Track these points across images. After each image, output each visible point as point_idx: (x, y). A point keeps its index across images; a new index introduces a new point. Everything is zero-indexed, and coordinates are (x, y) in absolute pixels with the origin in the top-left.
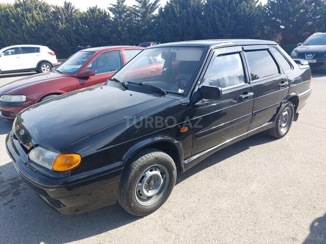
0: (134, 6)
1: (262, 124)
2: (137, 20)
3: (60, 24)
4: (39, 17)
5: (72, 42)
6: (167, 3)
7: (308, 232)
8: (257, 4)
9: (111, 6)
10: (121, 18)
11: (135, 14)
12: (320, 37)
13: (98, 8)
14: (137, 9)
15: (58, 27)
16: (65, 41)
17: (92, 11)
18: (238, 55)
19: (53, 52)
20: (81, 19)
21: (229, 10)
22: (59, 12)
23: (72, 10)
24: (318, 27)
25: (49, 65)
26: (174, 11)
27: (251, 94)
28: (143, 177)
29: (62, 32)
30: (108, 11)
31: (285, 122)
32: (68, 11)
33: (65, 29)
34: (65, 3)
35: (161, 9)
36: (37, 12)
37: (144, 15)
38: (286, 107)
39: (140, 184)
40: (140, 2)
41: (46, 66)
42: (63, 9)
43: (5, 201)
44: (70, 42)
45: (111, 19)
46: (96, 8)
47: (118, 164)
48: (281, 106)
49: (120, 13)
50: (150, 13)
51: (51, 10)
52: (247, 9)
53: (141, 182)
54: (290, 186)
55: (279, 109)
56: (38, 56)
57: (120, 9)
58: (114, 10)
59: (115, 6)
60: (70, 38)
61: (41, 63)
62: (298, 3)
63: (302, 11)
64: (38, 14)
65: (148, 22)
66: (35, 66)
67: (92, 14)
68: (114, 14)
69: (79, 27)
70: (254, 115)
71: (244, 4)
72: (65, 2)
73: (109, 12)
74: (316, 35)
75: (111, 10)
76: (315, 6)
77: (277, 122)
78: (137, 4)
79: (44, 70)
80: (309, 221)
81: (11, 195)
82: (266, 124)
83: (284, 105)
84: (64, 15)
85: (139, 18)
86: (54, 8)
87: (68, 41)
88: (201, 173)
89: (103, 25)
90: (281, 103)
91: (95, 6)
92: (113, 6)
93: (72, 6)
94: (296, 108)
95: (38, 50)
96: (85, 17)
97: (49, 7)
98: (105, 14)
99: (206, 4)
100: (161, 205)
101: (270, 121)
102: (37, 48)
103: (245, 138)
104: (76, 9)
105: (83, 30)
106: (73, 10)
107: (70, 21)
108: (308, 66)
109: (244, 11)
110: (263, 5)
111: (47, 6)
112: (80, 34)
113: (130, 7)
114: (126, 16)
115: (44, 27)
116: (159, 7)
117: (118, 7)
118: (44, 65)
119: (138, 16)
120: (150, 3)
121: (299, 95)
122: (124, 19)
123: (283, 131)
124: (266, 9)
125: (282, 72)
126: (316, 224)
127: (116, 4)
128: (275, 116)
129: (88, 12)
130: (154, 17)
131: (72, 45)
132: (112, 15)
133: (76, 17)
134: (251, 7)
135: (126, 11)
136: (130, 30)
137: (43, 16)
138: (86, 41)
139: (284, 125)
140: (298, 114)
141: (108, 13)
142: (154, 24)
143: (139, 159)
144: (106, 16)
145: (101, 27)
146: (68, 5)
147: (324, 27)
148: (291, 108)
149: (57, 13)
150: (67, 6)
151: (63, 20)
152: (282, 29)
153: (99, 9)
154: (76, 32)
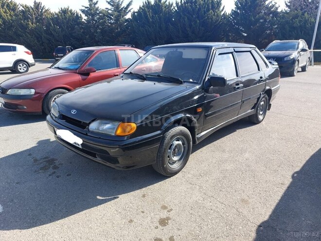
0: (107, 9)
1: (247, 111)
2: (110, 23)
3: (30, 23)
4: (7, 15)
5: (43, 43)
6: (140, 7)
7: (291, 180)
8: (222, 13)
9: (84, 8)
10: (93, 20)
11: (108, 17)
12: (279, 44)
13: (70, 9)
14: (110, 12)
15: (28, 27)
16: (36, 41)
17: (64, 12)
18: (231, 55)
19: (30, 51)
20: (52, 19)
21: (198, 17)
22: (29, 11)
23: (42, 10)
24: (275, 36)
25: (26, 65)
26: (147, 16)
27: (242, 85)
28: (172, 145)
29: (32, 32)
30: (80, 13)
31: (262, 111)
32: (38, 11)
33: (35, 28)
34: (35, 3)
35: (134, 13)
36: (4, 10)
37: (117, 19)
38: (263, 98)
39: (169, 151)
40: (112, 6)
41: (23, 65)
42: (33, 9)
43: (49, 173)
44: (41, 42)
45: (83, 20)
46: (68, 9)
47: (159, 132)
48: (260, 97)
49: (93, 15)
50: (123, 16)
51: (20, 9)
52: (214, 17)
53: (170, 149)
54: (274, 154)
55: (258, 99)
56: (15, 55)
57: (92, 11)
58: (87, 11)
59: (87, 8)
60: (41, 38)
61: (17, 62)
62: (259, 14)
63: (261, 21)
64: (5, 12)
65: (121, 25)
66: (11, 65)
67: (64, 15)
68: (86, 16)
69: (51, 28)
70: (243, 102)
71: (211, 13)
72: (35, 1)
73: (82, 13)
74: (275, 42)
75: (83, 11)
76: (273, 17)
77: (257, 110)
78: (109, 7)
79: (21, 69)
80: (291, 173)
81: (51, 169)
82: (250, 111)
83: (262, 96)
84: (34, 14)
85: (112, 21)
86: (23, 7)
87: (38, 41)
88: (204, 148)
89: (76, 26)
90: (260, 95)
91: (66, 7)
92: (86, 8)
93: (42, 6)
94: (269, 99)
95: (14, 49)
96: (56, 18)
97: (18, 6)
98: (77, 15)
99: (176, 10)
100: (182, 169)
101: (252, 109)
102: (13, 47)
103: (235, 121)
104: (46, 8)
105: (54, 30)
106: (44, 10)
107: (41, 21)
108: (278, 66)
109: (212, 19)
110: (227, 14)
111: (15, 5)
112: (51, 34)
113: (103, 10)
114: (99, 18)
115: (12, 26)
116: (132, 11)
117: (90, 9)
118: (21, 64)
119: (111, 19)
120: (122, 7)
121: (272, 89)
122: (96, 21)
123: (261, 117)
124: (230, 17)
125: (260, 69)
126: (295, 175)
127: (88, 6)
128: (256, 104)
129: (59, 12)
130: (127, 20)
131: (43, 46)
132: (84, 17)
133: (47, 18)
134: (218, 15)
135: (98, 14)
136: (103, 32)
137: (10, 15)
138: (58, 41)
139: (261, 113)
140: (271, 104)
141: (80, 15)
142: (127, 27)
143: (170, 131)
144: (78, 17)
145: (73, 28)
146: (39, 4)
147: (280, 35)
148: (266, 99)
149: (26, 12)
150: (37, 6)
151: (33, 19)
152: (245, 36)
153: (71, 11)
154: (48, 32)
